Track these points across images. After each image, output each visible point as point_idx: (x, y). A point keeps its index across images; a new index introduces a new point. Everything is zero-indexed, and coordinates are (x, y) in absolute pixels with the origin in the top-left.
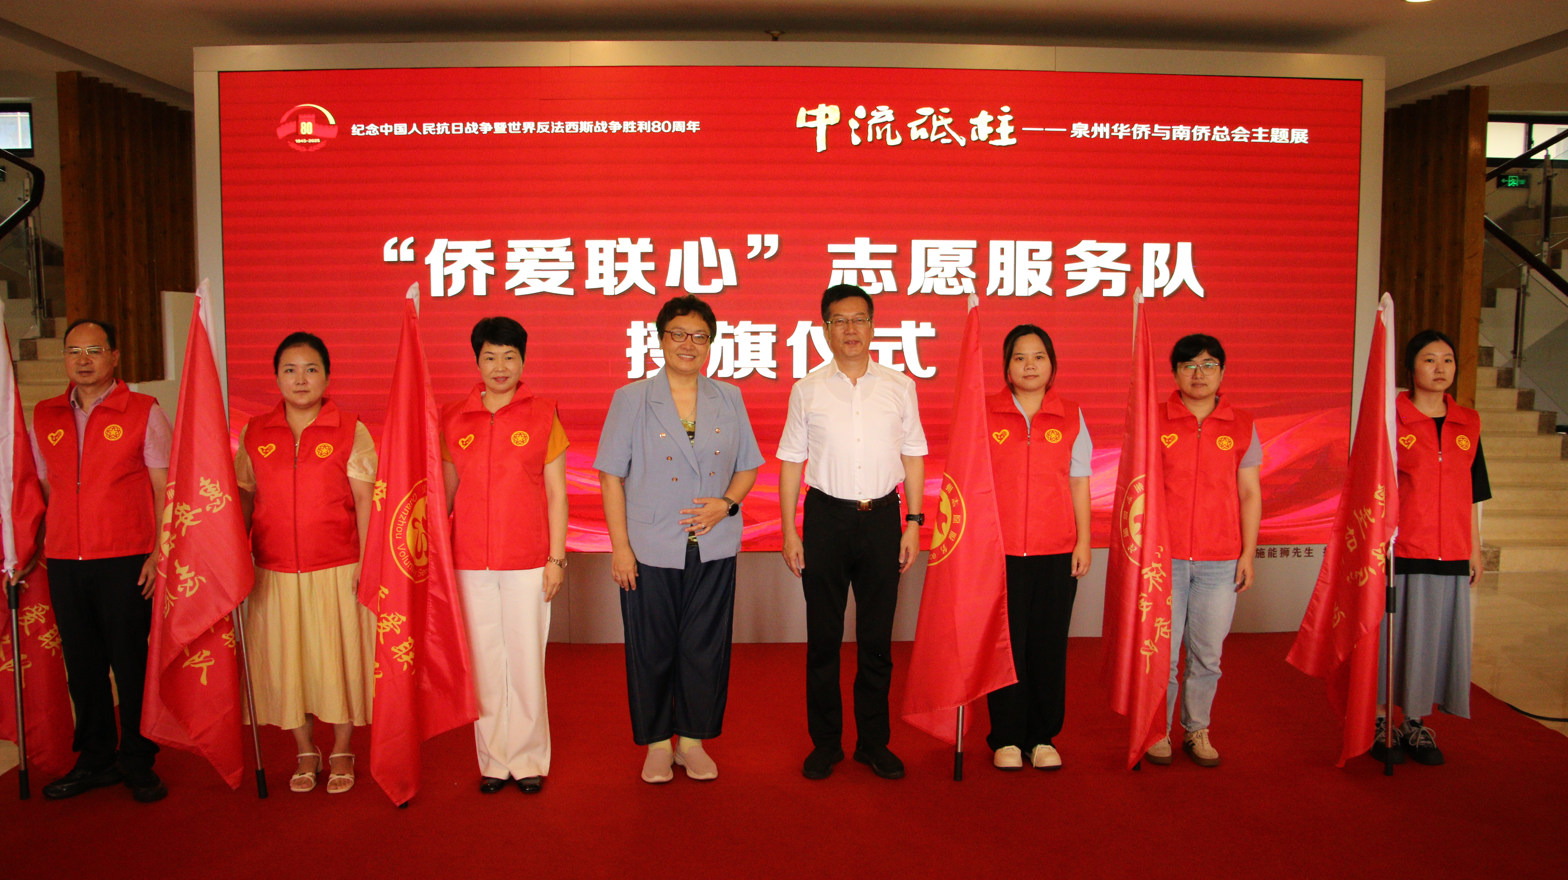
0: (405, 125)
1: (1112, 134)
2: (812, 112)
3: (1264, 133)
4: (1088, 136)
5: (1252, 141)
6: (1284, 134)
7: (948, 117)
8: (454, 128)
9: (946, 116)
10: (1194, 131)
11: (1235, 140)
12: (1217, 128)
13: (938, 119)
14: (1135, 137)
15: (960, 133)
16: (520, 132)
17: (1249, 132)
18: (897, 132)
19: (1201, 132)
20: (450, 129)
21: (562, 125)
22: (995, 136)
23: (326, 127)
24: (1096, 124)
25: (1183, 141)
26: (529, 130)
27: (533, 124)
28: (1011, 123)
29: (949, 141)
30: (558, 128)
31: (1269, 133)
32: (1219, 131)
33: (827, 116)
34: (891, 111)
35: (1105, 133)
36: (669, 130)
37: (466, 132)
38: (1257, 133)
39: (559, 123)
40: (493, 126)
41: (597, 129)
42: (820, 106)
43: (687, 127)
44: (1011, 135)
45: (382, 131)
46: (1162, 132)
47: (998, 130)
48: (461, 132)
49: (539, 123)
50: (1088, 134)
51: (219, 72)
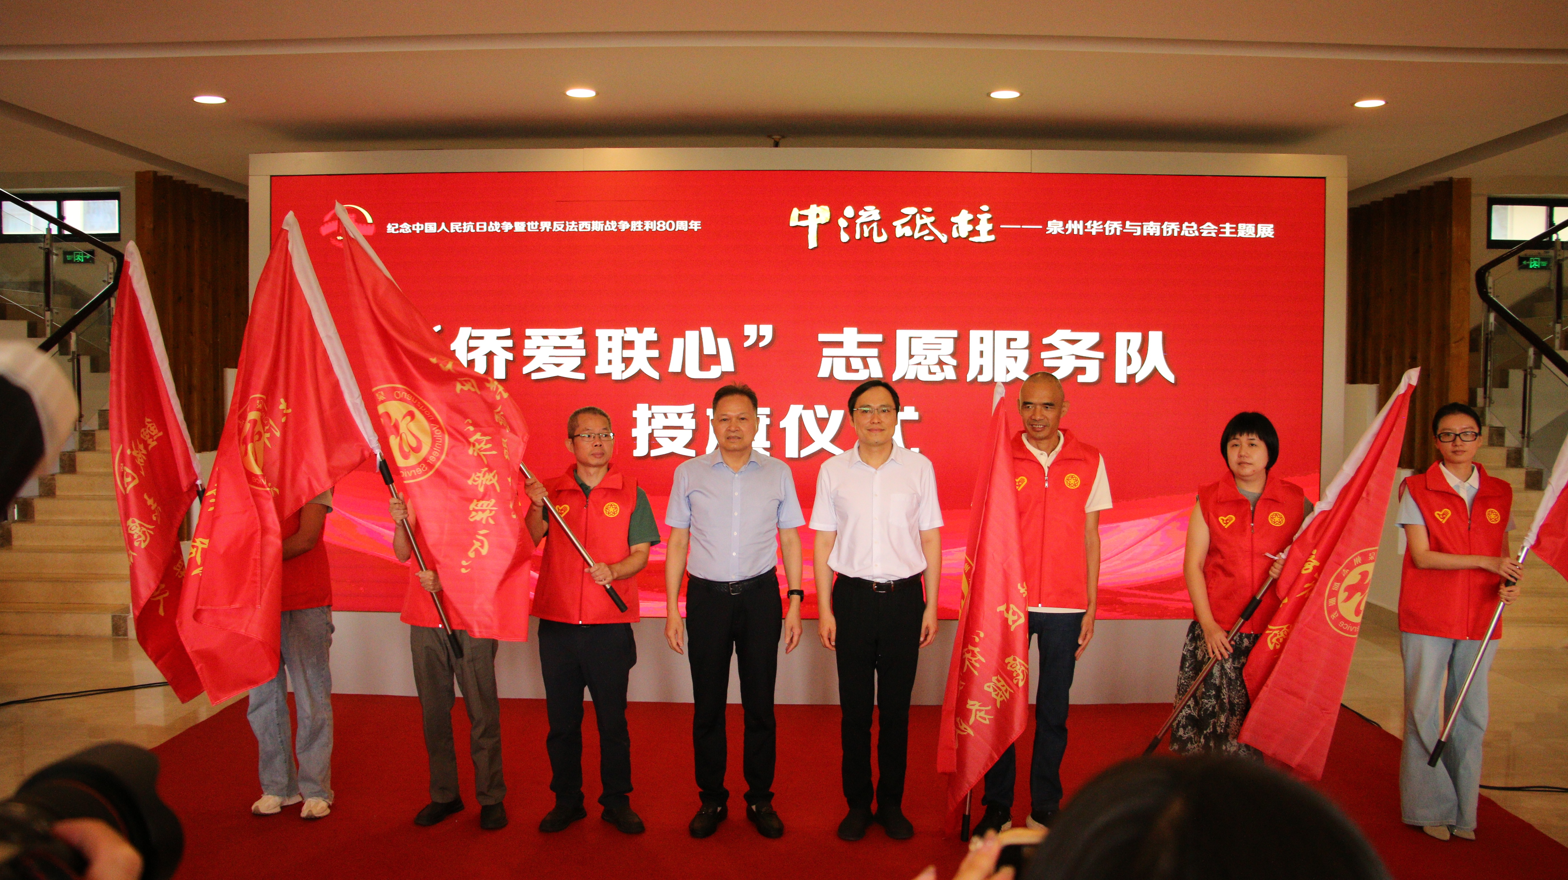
0: (435, 224)
1: (1086, 230)
2: (804, 212)
3: (1231, 228)
4: (1063, 233)
5: (1220, 235)
6: (1250, 229)
7: (931, 216)
8: (478, 227)
9: (929, 214)
10: (1164, 227)
11: (1203, 235)
12: (1186, 224)
13: (922, 218)
14: (1107, 233)
15: (942, 231)
16: (538, 231)
17: (1217, 228)
18: (883, 230)
19: (1171, 228)
20: (475, 227)
21: (575, 224)
22: (974, 233)
23: (365, 225)
24: (1070, 222)
25: (1154, 237)
26: (546, 228)
27: (550, 223)
28: (989, 221)
29: (931, 238)
30: (572, 227)
31: (1236, 228)
32: (1188, 227)
33: (818, 215)
34: (878, 211)
35: (1078, 230)
36: (673, 229)
37: (489, 230)
38: (1224, 228)
39: (573, 223)
40: (513, 225)
41: (608, 228)
42: (811, 206)
43: (689, 226)
44: (990, 233)
45: (414, 229)
46: (1133, 228)
47: (977, 228)
48: (485, 230)
49: (555, 223)
50: (1063, 230)
51: (271, 176)
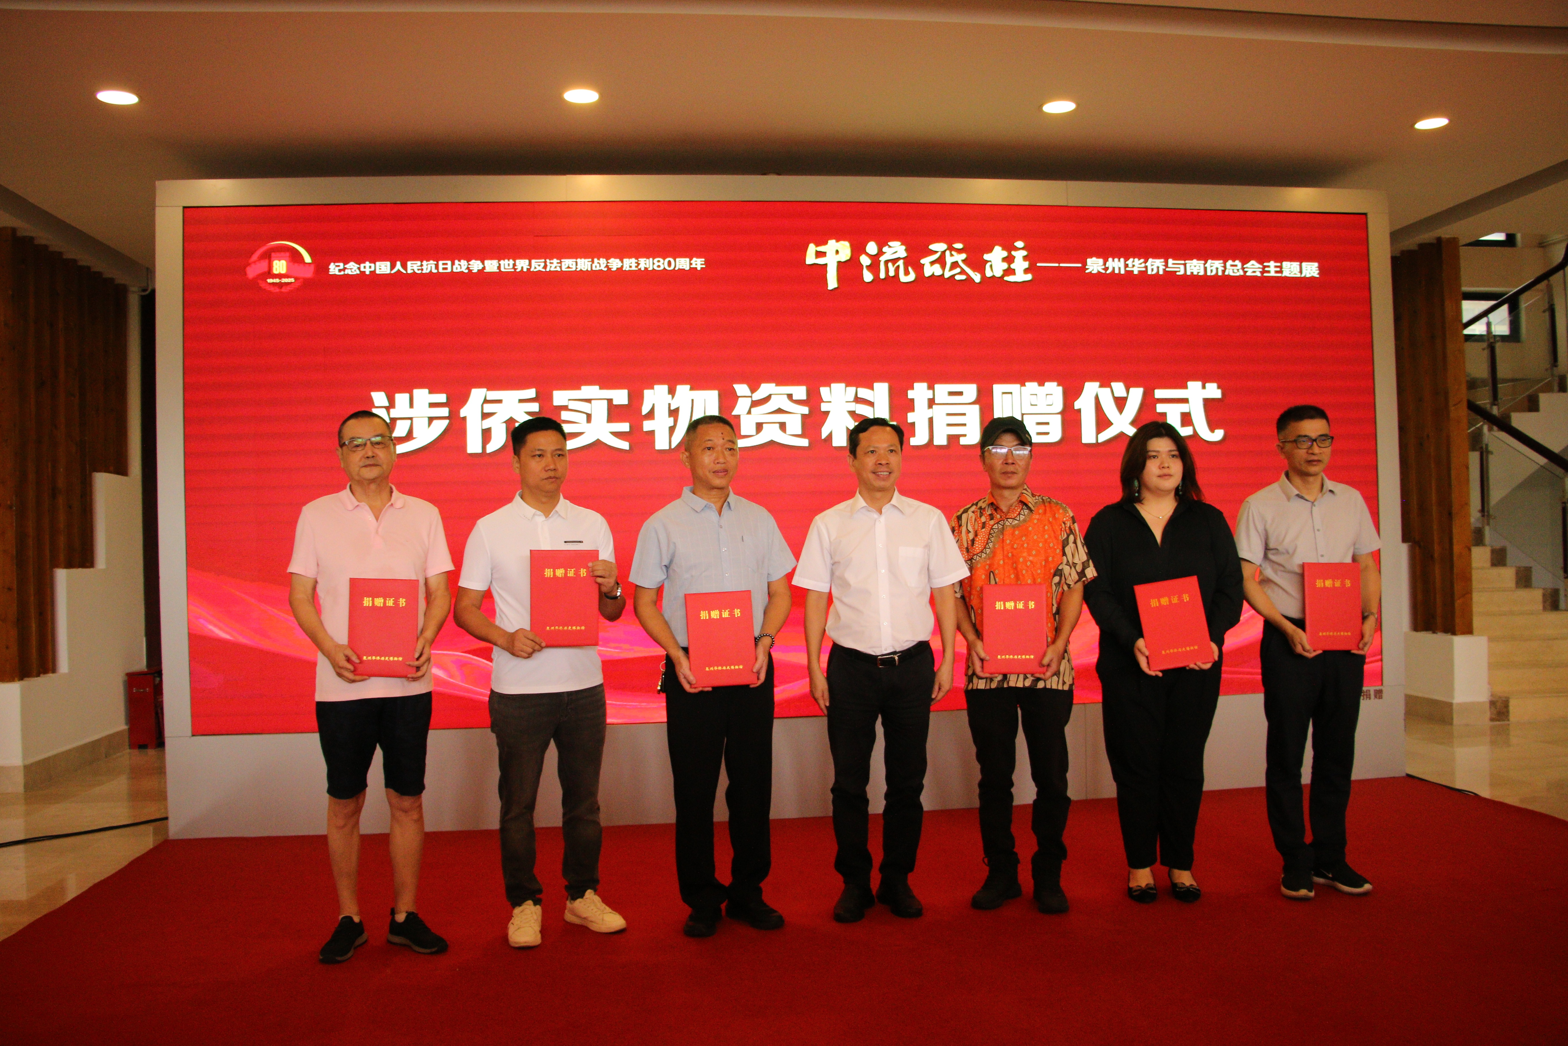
0: (388, 264)
1: (1127, 269)
2: (821, 249)
3: (1276, 267)
4: (1103, 272)
5: (1265, 275)
6: (1295, 268)
7: (962, 253)
8: (441, 266)
9: (959, 251)
10: (1208, 265)
11: (1248, 274)
12: (1230, 262)
13: (952, 255)
14: (1149, 272)
15: (974, 269)
16: (513, 270)
17: (1261, 266)
18: (910, 269)
19: (1214, 267)
20: (437, 267)
21: (558, 263)
22: (1010, 271)
23: (302, 266)
24: (1110, 259)
25: (1197, 276)
26: (522, 268)
27: (527, 261)
28: (1025, 258)
29: (963, 277)
30: (553, 266)
31: (1281, 267)
32: (1232, 266)
33: (837, 252)
34: (904, 247)
35: (1119, 269)
36: (672, 268)
37: (455, 270)
38: (1268, 267)
39: (555, 261)
40: (483, 263)
41: (596, 267)
42: (830, 242)
43: (691, 264)
44: (1026, 271)
45: (362, 269)
46: (1176, 266)
47: (1012, 266)
48: (449, 270)
49: (533, 261)
50: (1103, 269)
51: (184, 208)
